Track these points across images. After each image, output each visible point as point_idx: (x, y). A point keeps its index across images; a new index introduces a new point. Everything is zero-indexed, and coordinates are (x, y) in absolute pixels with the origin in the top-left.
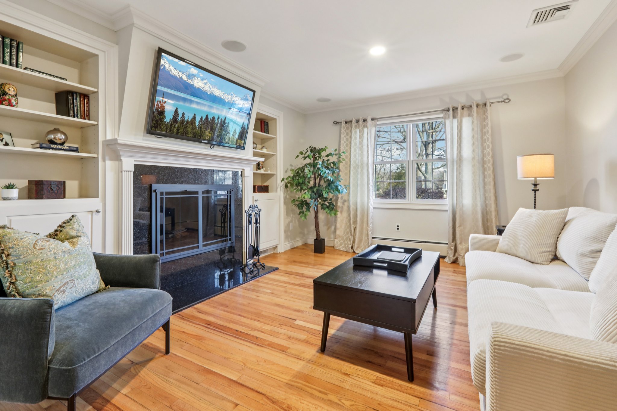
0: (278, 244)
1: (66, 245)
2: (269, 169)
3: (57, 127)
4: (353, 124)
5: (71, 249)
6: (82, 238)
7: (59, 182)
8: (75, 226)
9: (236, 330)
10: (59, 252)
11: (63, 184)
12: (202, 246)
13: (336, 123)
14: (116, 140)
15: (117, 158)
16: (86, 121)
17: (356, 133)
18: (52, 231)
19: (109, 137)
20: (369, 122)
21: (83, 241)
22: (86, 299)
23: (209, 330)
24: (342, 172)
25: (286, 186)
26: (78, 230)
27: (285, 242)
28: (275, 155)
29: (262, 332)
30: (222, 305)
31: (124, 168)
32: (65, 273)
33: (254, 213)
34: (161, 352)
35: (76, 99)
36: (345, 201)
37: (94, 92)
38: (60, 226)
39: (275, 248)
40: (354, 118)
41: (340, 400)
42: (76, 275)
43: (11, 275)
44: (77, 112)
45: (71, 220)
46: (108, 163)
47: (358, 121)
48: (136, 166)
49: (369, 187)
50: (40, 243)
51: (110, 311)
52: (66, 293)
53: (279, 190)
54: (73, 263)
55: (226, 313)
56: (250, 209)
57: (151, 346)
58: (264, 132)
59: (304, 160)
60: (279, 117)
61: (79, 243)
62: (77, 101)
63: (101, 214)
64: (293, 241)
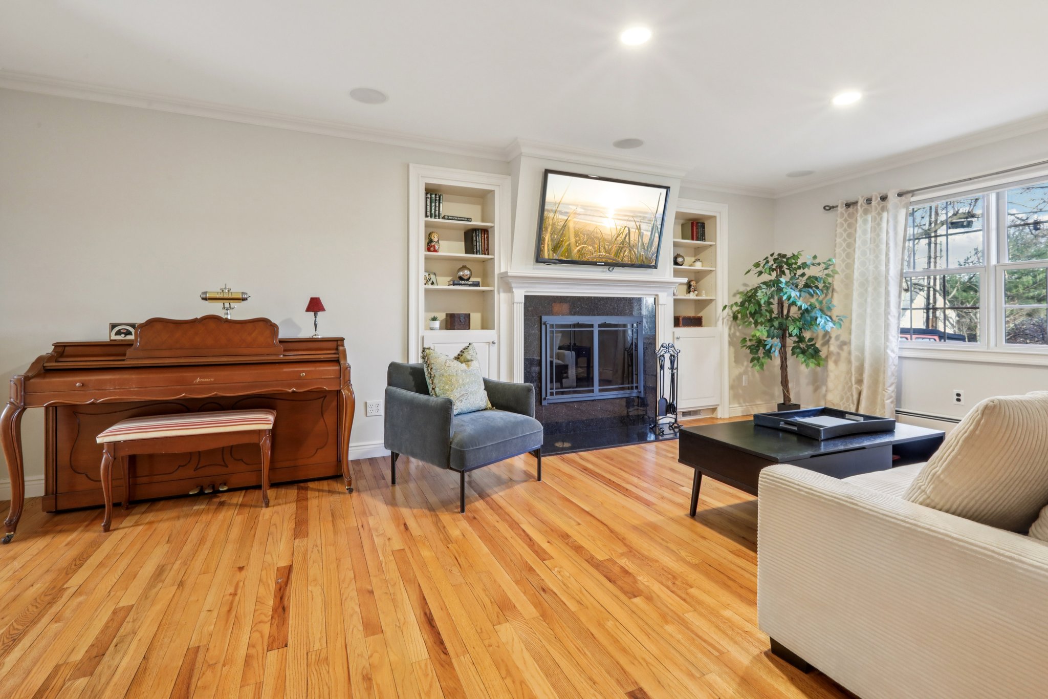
0: (718, 405)
1: (464, 365)
2: (704, 292)
3: (464, 264)
4: (859, 208)
5: (467, 369)
6: (474, 362)
7: (466, 314)
8: (471, 352)
9: (610, 480)
10: (459, 370)
11: (468, 316)
12: (598, 391)
13: (829, 208)
14: (506, 273)
15: (509, 290)
16: (486, 256)
17: (864, 224)
18: (456, 355)
19: (503, 270)
20: (893, 199)
21: (474, 364)
22: (476, 412)
23: (583, 474)
24: (837, 292)
25: (735, 318)
26: (472, 356)
27: (730, 403)
28: (714, 270)
29: (636, 487)
30: (607, 457)
31: (516, 300)
32: (462, 387)
33: (669, 355)
34: (534, 478)
35: (479, 236)
36: (844, 343)
37: (492, 227)
38: (461, 351)
39: (714, 410)
40: (862, 197)
41: (678, 550)
42: (470, 390)
43: (433, 383)
44: (479, 248)
45: (468, 347)
46: (503, 295)
47: (869, 201)
48: (526, 297)
49: (888, 319)
50: (448, 362)
51: (489, 422)
52: (463, 403)
53: (720, 322)
54: (468, 380)
55: (608, 465)
56: (662, 348)
57: (528, 473)
58: (697, 239)
59: (758, 276)
60: (720, 213)
61: (472, 365)
62: (479, 238)
63: (496, 345)
64: (747, 404)
